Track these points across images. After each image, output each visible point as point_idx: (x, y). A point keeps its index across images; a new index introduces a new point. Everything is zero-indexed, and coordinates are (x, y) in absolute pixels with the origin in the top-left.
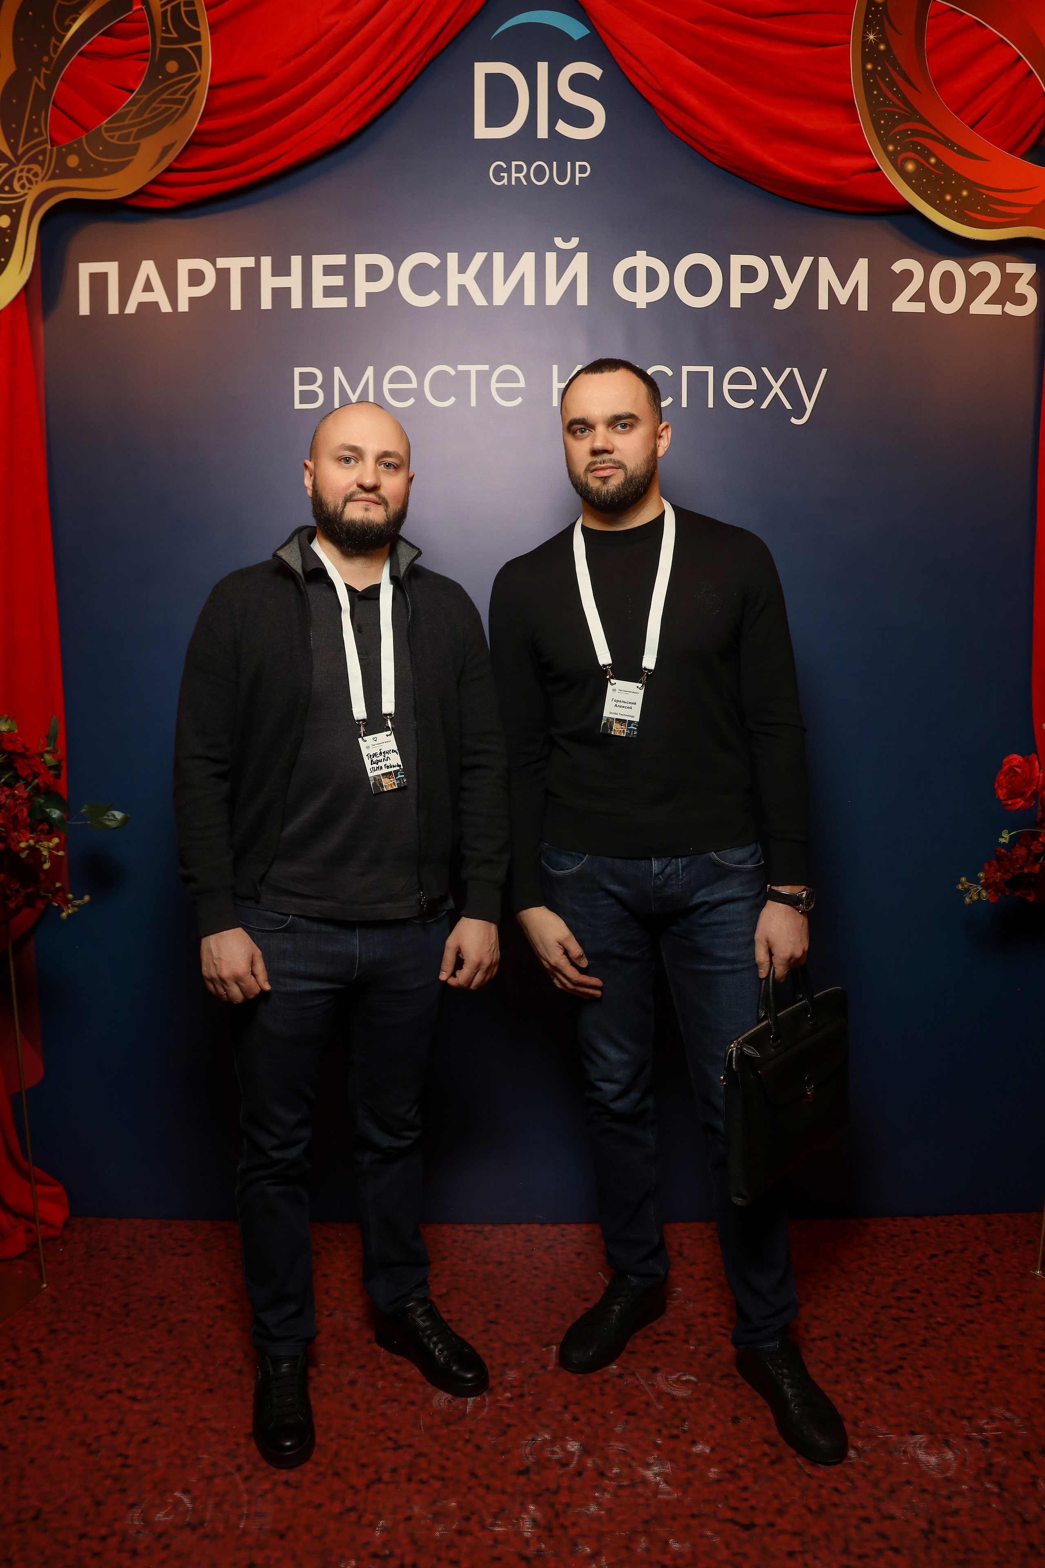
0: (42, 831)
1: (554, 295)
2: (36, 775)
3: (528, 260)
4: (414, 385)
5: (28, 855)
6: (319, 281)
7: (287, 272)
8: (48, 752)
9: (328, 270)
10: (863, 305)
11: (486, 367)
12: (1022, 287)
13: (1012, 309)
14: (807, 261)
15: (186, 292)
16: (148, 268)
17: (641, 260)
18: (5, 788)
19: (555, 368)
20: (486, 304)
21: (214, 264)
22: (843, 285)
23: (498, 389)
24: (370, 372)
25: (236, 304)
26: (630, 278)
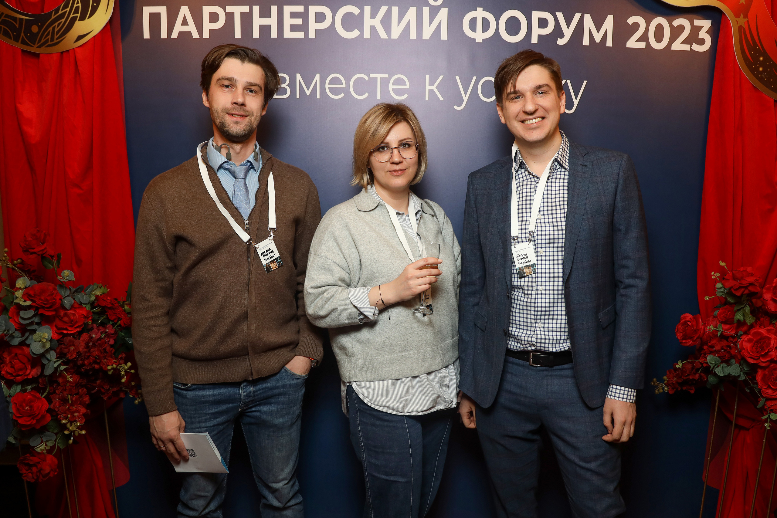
0: (121, 358)
1: (427, 33)
2: (119, 319)
3: (412, 12)
4: (344, 86)
5: (112, 372)
6: (288, 21)
7: (268, 16)
8: (126, 304)
9: (293, 15)
10: (609, 43)
11: (386, 76)
12: (703, 34)
13: (696, 48)
14: (577, 16)
15: (208, 26)
16: (184, 11)
17: (480, 13)
18: (101, 328)
19: (427, 77)
20: (387, 38)
21: (225, 10)
22: (598, 30)
23: (393, 89)
24: (317, 77)
25: (238, 34)
26: (473, 24)
